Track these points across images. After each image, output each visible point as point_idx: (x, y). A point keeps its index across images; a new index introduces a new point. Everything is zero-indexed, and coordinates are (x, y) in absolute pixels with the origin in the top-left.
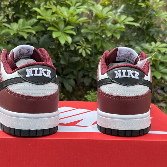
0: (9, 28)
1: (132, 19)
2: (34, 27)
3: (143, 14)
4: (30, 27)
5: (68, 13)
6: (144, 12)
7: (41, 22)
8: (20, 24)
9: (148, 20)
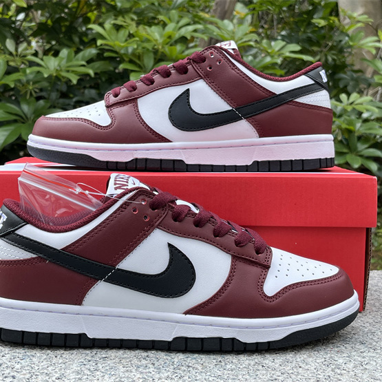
0: (38, 65)
1: (298, 48)
2: (92, 64)
3: (322, 42)
4: (84, 63)
5: (161, 36)
6: (324, 37)
7: (106, 54)
8: (63, 59)
9: (334, 54)
